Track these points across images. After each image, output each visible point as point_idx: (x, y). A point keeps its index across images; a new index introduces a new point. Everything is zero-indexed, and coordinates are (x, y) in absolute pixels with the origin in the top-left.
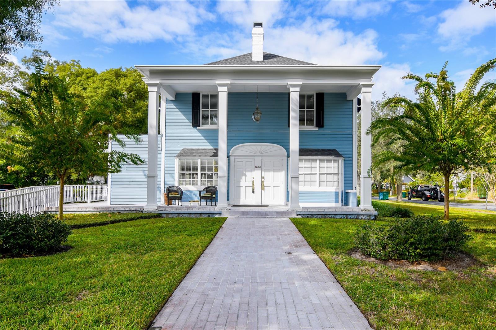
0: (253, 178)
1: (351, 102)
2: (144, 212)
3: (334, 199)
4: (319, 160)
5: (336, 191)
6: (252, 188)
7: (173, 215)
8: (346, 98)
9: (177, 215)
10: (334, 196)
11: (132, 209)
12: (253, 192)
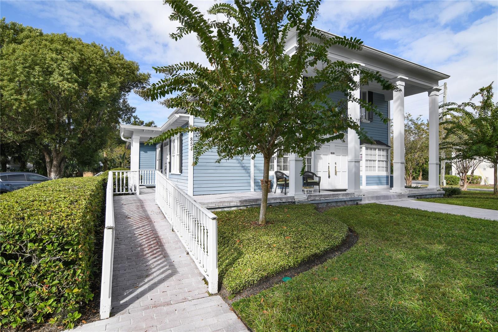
0: (329, 163)
1: (387, 103)
2: (296, 203)
3: (385, 181)
4: (378, 149)
5: (387, 175)
6: (328, 172)
7: (323, 204)
8: (384, 99)
9: (326, 204)
10: (385, 179)
11: (284, 201)
12: (329, 177)
